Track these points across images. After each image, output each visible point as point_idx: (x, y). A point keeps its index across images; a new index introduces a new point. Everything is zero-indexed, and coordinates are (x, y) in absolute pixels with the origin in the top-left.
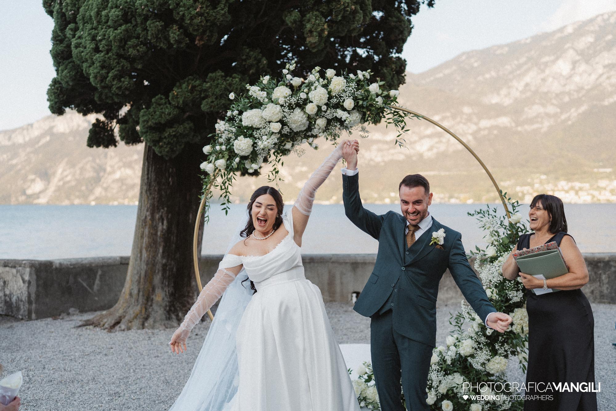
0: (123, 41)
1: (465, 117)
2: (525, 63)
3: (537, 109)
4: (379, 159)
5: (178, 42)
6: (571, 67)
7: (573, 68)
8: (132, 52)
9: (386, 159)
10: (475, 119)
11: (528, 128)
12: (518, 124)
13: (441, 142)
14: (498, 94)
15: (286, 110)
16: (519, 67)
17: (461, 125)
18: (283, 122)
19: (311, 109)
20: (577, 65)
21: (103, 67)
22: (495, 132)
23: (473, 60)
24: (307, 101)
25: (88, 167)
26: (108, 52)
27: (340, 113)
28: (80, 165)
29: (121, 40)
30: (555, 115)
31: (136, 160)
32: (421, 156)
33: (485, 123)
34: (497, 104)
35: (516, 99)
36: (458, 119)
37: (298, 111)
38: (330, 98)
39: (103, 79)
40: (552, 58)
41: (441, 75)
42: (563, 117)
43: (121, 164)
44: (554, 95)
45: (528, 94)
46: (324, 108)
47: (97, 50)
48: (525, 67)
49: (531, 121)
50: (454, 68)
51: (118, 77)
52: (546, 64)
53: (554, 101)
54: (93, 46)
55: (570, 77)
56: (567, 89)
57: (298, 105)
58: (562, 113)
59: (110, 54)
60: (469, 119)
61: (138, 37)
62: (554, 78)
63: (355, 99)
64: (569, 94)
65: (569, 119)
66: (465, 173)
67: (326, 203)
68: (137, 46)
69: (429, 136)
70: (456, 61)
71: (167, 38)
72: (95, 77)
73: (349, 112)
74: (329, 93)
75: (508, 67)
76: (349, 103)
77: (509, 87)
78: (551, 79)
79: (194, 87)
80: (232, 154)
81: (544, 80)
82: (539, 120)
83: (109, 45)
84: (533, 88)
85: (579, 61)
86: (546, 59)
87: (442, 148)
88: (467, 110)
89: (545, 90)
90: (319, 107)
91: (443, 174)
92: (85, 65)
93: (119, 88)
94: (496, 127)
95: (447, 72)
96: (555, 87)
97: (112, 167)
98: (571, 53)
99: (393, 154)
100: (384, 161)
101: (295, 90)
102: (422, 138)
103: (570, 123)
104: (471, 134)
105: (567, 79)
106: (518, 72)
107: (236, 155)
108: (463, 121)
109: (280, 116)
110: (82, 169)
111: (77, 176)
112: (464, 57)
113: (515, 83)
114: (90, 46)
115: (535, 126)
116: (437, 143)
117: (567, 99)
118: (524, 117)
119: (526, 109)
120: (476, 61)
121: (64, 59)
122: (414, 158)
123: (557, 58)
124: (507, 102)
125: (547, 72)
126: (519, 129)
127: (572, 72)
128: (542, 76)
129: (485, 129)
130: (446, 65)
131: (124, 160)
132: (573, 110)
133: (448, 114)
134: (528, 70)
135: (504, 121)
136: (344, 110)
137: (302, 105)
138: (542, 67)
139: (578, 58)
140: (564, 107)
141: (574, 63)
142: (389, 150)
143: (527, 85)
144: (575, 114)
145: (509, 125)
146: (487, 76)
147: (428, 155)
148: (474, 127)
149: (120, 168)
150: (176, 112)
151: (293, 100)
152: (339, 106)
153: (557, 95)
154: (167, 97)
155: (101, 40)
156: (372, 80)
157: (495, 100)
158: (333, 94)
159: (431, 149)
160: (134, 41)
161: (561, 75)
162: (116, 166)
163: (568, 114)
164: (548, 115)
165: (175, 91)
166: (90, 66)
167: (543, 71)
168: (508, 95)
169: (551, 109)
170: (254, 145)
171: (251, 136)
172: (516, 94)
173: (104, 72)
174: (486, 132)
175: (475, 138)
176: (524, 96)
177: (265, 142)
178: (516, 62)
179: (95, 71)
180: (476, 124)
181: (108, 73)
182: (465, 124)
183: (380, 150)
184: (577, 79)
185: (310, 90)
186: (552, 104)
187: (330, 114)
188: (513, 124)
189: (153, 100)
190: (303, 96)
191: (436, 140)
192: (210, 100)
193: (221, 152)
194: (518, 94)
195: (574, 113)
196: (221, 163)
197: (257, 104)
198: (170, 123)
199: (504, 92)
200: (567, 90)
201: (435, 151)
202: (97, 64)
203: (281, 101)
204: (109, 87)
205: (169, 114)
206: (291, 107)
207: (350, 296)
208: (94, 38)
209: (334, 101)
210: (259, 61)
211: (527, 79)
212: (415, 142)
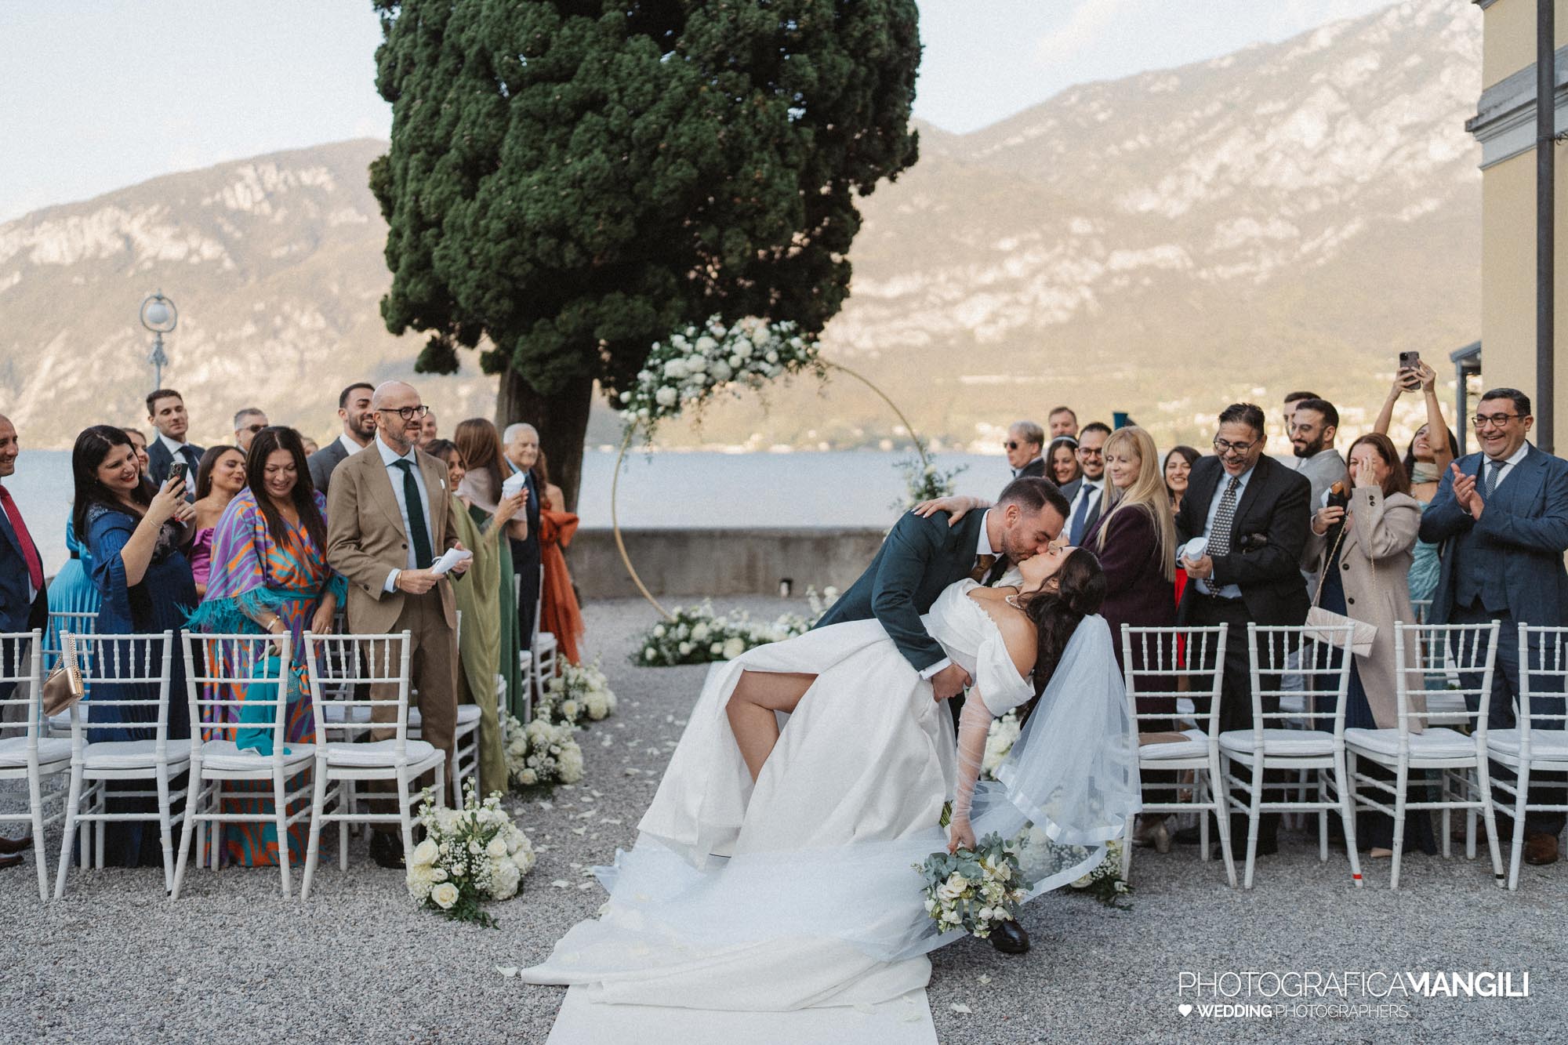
0: (507, 260)
1: (1075, 242)
2: (1219, 116)
3: (1246, 228)
4: (865, 343)
5: (574, 262)
6: (1324, 127)
7: (1330, 133)
8: (517, 271)
9: (885, 343)
10: (1100, 251)
11: (1223, 272)
12: (1200, 264)
13: (1017, 303)
14: (1154, 189)
15: (711, 361)
16: (1206, 124)
17: (1066, 264)
18: (707, 373)
19: (735, 361)
20: (1339, 125)
21: (478, 287)
22: (1147, 281)
23: (1095, 106)
24: (731, 354)
25: (124, 352)
26: (484, 269)
27: (763, 366)
28: (102, 349)
29: (504, 258)
30: (1287, 244)
31: (250, 338)
32: (968, 335)
33: (1121, 260)
34: (1151, 212)
35: (1196, 201)
36: (1059, 249)
37: (722, 362)
38: (754, 350)
39: (478, 301)
40: (1282, 105)
41: (1018, 140)
42: (1306, 248)
43: (211, 347)
44: (1285, 194)
45: (1225, 191)
46: (748, 361)
47: (471, 266)
48: (1220, 126)
49: (1230, 257)
50: (1051, 123)
51: (497, 299)
52: (1268, 121)
53: (1286, 211)
54: (466, 261)
55: (1323, 152)
56: (1316, 180)
57: (722, 356)
58: (1302, 239)
59: (488, 272)
60: (1084, 250)
61: (523, 254)
62: (1285, 154)
63: (779, 352)
64: (1319, 192)
65: (1318, 252)
66: (1074, 380)
67: (733, 449)
68: (522, 264)
69: (990, 289)
70: (1053, 107)
71: (561, 258)
72: (467, 298)
73: (773, 365)
74: (753, 345)
75: (1179, 126)
76: (772, 356)
77: (1181, 174)
78: (1277, 158)
79: (587, 311)
80: (654, 405)
81: (1262, 158)
82: (1251, 253)
83: (489, 261)
84: (1237, 178)
85: (1343, 113)
86: (1266, 108)
87: (1020, 317)
88: (1079, 226)
89: (1265, 182)
90: (743, 360)
91: (1020, 380)
92: (452, 282)
93: (497, 312)
94: (1150, 269)
95: (1034, 132)
96: (1289, 176)
97: (186, 353)
98: (1325, 98)
99: (900, 332)
100: (879, 350)
101: (721, 341)
102: (970, 292)
103: (1321, 261)
104: (1089, 285)
105: (1315, 157)
106: (1202, 138)
107: (660, 405)
108: (1071, 252)
109: (703, 368)
110: (108, 359)
111: (95, 378)
112: (1074, 99)
113: (1193, 164)
114: (463, 261)
115: (1242, 268)
116: (1007, 305)
117: (1314, 205)
118: (1217, 245)
119: (1220, 227)
120: (1103, 109)
121: (418, 270)
122: (952, 342)
123: (1292, 109)
124: (1176, 208)
125: (1271, 138)
126: (1203, 274)
127: (1329, 142)
128: (1258, 148)
129: (1124, 272)
130: (1031, 115)
131: (219, 336)
132: (1328, 232)
133: (1036, 236)
134: (1225, 134)
135: (1168, 255)
136: (767, 362)
137: (727, 356)
138: (1259, 127)
139: (1342, 107)
140: (1308, 225)
141: (1333, 120)
142: (890, 319)
143: (1222, 169)
144: (1333, 242)
145: (1178, 264)
146: (1129, 145)
147: (986, 334)
148: (1096, 269)
149: (207, 357)
150: (562, 340)
151: (718, 353)
152: (762, 358)
153: (1293, 196)
154: (553, 321)
155: (476, 255)
156: (795, 333)
157: (1147, 203)
158: (758, 347)
159: (992, 319)
160: (519, 259)
161: (1302, 147)
162: (198, 353)
163: (1318, 241)
164: (1271, 242)
165: (564, 316)
166: (461, 283)
167: (1260, 137)
168: (1178, 191)
169: (1278, 229)
170: (678, 396)
171: (675, 386)
172: (1195, 189)
173: (480, 292)
174: (1125, 282)
175: (1099, 296)
176: (1214, 196)
177: (689, 394)
178: (1197, 114)
179: (469, 291)
180: (1103, 261)
181: (484, 294)
182: (1073, 260)
183: (868, 321)
184: (1338, 158)
185: (734, 343)
186: (1282, 217)
187: (753, 366)
188: (1190, 264)
189: (536, 325)
190: (726, 348)
191: (1005, 297)
192: (606, 327)
193: (643, 401)
194: (1200, 192)
195: (1330, 238)
196: (644, 412)
197: (679, 354)
198: (555, 354)
199: (1168, 184)
200: (1316, 184)
201: (1003, 323)
202: (472, 284)
203: (706, 353)
204: (483, 311)
205: (556, 343)
206: (715, 359)
207: (777, 584)
208: (467, 251)
209: (758, 354)
210: (666, 279)
211: (1223, 155)
212: (954, 303)
